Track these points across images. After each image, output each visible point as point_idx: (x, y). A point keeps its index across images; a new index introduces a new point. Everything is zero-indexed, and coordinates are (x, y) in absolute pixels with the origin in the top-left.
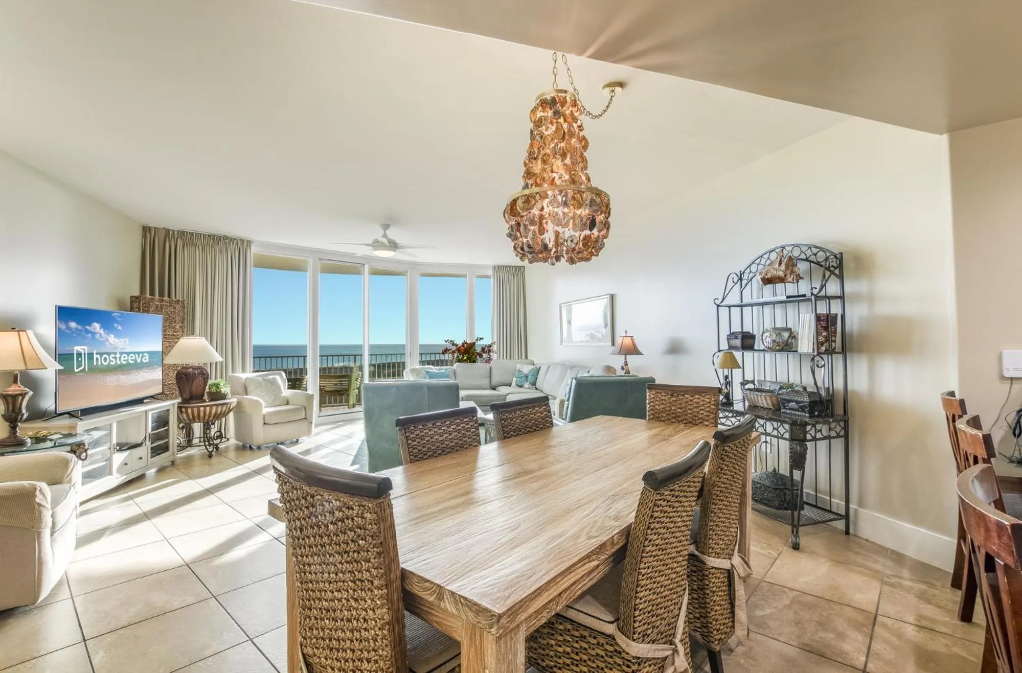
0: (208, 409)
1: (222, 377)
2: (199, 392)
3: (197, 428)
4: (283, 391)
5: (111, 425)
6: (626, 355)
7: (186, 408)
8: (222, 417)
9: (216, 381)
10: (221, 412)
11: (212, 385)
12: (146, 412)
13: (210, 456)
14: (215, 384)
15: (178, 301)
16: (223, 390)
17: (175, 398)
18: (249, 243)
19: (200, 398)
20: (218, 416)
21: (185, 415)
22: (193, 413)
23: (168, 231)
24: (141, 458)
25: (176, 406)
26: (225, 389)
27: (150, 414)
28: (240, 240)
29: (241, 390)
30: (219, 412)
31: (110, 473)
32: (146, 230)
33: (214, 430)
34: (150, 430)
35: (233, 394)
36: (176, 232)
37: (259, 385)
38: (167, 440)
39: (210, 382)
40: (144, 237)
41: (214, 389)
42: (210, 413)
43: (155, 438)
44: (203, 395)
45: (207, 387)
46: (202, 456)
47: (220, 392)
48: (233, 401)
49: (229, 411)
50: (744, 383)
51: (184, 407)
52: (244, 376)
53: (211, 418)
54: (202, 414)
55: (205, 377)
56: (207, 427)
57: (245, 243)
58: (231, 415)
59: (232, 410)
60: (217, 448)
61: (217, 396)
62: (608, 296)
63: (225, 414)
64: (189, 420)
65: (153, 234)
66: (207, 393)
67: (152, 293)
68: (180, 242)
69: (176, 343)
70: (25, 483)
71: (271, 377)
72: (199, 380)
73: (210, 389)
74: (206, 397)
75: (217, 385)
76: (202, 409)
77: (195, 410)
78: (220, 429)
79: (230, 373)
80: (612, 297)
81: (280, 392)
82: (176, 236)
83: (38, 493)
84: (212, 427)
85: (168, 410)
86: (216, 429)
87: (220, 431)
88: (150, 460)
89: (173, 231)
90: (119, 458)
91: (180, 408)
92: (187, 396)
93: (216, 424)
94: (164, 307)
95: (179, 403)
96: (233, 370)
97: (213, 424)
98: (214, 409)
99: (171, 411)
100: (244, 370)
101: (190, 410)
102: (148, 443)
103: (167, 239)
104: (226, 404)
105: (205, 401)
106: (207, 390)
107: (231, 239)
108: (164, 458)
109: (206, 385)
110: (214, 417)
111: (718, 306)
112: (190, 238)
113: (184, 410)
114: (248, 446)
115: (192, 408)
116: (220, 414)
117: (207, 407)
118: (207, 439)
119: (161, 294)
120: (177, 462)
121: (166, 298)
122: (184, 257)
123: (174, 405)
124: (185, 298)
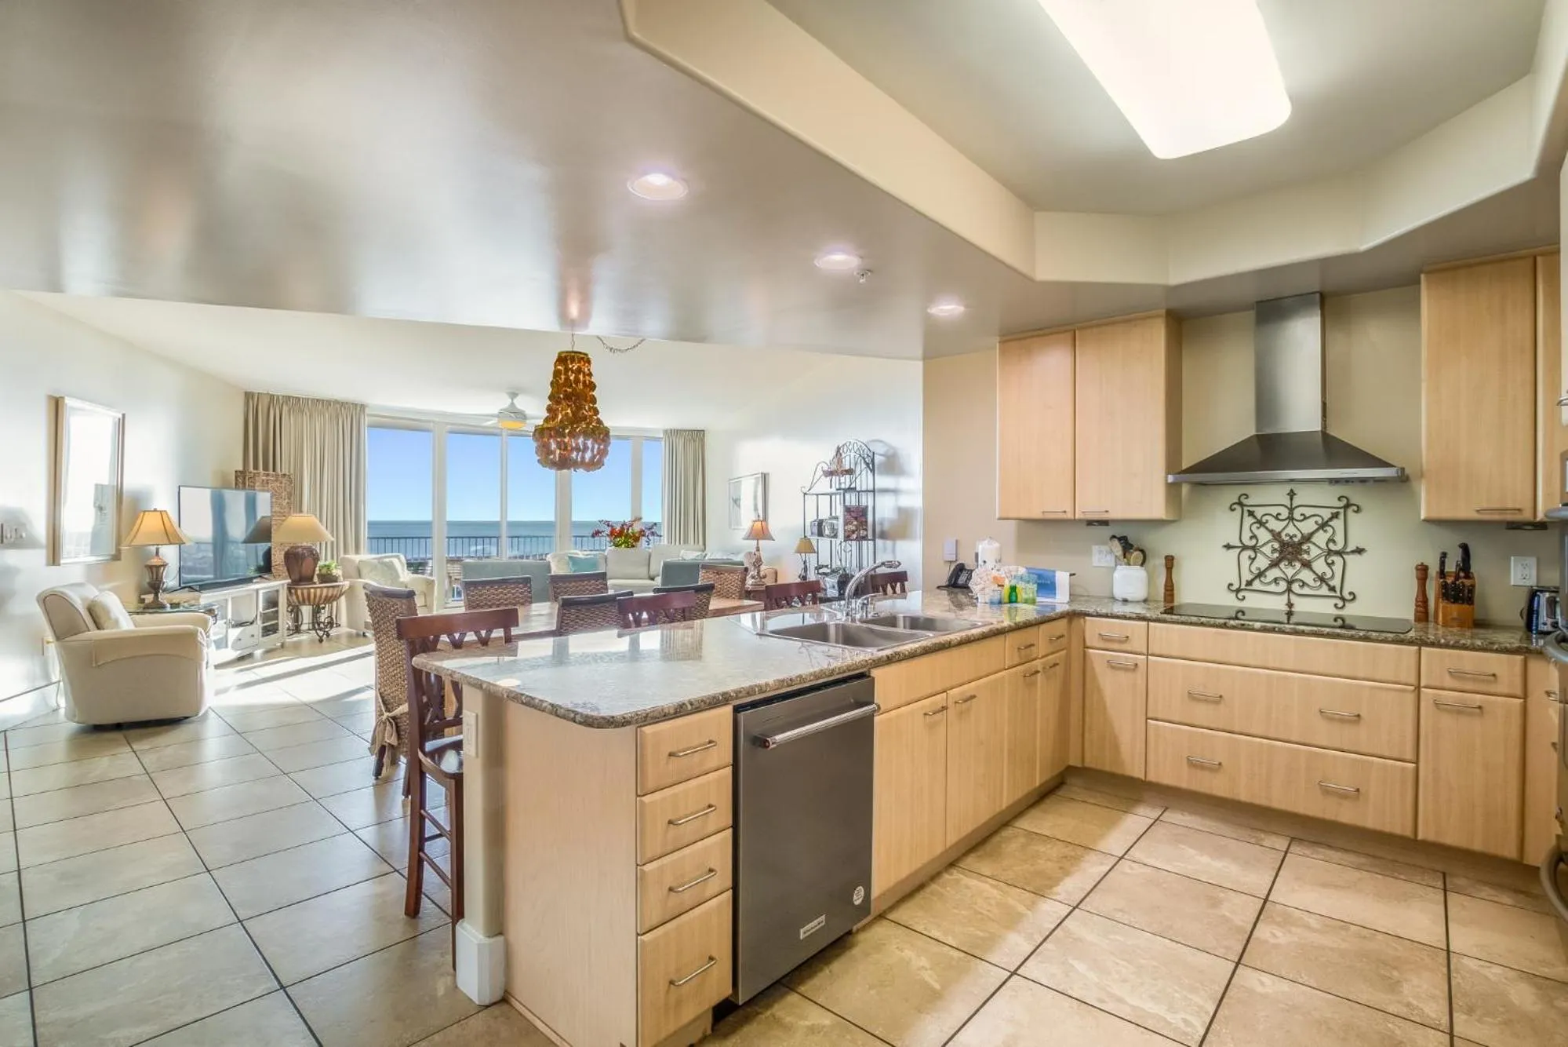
0: (318, 591)
1: (332, 558)
2: (309, 573)
3: (306, 611)
4: (401, 575)
5: (227, 600)
6: (758, 540)
7: (296, 590)
8: (334, 600)
9: (327, 563)
10: (332, 595)
11: (321, 568)
12: (257, 591)
13: (321, 641)
14: (325, 566)
15: (285, 475)
16: (335, 572)
17: (284, 579)
18: (363, 407)
19: (310, 579)
20: (329, 600)
21: (294, 597)
22: (303, 594)
23: (272, 396)
24: (253, 636)
25: (286, 586)
26: (337, 572)
27: (261, 592)
28: (353, 404)
29: (354, 572)
30: (330, 595)
31: (227, 646)
32: (249, 396)
33: (323, 617)
34: (261, 609)
35: (345, 578)
36: (280, 398)
37: (374, 568)
38: (276, 621)
39: (321, 563)
40: (247, 404)
41: (324, 571)
42: (321, 596)
43: (266, 618)
44: (312, 577)
45: (317, 569)
46: (312, 641)
47: (331, 574)
48: (347, 584)
49: (340, 596)
50: (818, 568)
51: (294, 588)
52: (357, 558)
53: (322, 600)
54: (312, 596)
55: (316, 558)
56: (316, 612)
57: (358, 409)
58: (343, 598)
59: (344, 592)
60: (328, 635)
61: (327, 578)
62: (760, 475)
63: (336, 598)
64: (299, 602)
65: (256, 399)
66: (318, 575)
67: (256, 467)
68: (285, 408)
69: (284, 521)
70: (191, 627)
71: (387, 560)
72: (309, 560)
73: (320, 570)
74: (316, 579)
75: (328, 567)
76: (312, 590)
77: (305, 591)
78: (331, 613)
79: (342, 555)
80: (765, 477)
81: (398, 576)
82: (281, 402)
83: (199, 634)
84: (323, 611)
85: (277, 591)
86: (326, 615)
87: (331, 617)
88: (261, 639)
89: (278, 397)
90: (234, 633)
91: (289, 589)
92: (297, 577)
93: (327, 609)
94: (269, 481)
95: (288, 584)
96: (346, 552)
97: (324, 608)
98: (325, 590)
99: (281, 592)
100: (357, 551)
101: (299, 592)
102: (259, 622)
103: (272, 405)
104: (338, 586)
105: (315, 583)
106: (317, 572)
107: (342, 403)
108: (273, 640)
109: (315, 567)
110: (325, 600)
111: (805, 494)
112: (295, 403)
113: (293, 591)
114: (362, 633)
115: (302, 589)
116: (331, 597)
117: (318, 589)
118: (316, 624)
119: (266, 468)
120: (287, 645)
121: (271, 472)
122: (290, 425)
123: (283, 585)
124: (292, 472)
